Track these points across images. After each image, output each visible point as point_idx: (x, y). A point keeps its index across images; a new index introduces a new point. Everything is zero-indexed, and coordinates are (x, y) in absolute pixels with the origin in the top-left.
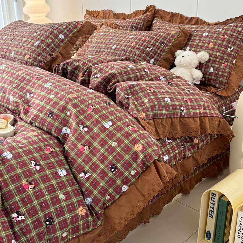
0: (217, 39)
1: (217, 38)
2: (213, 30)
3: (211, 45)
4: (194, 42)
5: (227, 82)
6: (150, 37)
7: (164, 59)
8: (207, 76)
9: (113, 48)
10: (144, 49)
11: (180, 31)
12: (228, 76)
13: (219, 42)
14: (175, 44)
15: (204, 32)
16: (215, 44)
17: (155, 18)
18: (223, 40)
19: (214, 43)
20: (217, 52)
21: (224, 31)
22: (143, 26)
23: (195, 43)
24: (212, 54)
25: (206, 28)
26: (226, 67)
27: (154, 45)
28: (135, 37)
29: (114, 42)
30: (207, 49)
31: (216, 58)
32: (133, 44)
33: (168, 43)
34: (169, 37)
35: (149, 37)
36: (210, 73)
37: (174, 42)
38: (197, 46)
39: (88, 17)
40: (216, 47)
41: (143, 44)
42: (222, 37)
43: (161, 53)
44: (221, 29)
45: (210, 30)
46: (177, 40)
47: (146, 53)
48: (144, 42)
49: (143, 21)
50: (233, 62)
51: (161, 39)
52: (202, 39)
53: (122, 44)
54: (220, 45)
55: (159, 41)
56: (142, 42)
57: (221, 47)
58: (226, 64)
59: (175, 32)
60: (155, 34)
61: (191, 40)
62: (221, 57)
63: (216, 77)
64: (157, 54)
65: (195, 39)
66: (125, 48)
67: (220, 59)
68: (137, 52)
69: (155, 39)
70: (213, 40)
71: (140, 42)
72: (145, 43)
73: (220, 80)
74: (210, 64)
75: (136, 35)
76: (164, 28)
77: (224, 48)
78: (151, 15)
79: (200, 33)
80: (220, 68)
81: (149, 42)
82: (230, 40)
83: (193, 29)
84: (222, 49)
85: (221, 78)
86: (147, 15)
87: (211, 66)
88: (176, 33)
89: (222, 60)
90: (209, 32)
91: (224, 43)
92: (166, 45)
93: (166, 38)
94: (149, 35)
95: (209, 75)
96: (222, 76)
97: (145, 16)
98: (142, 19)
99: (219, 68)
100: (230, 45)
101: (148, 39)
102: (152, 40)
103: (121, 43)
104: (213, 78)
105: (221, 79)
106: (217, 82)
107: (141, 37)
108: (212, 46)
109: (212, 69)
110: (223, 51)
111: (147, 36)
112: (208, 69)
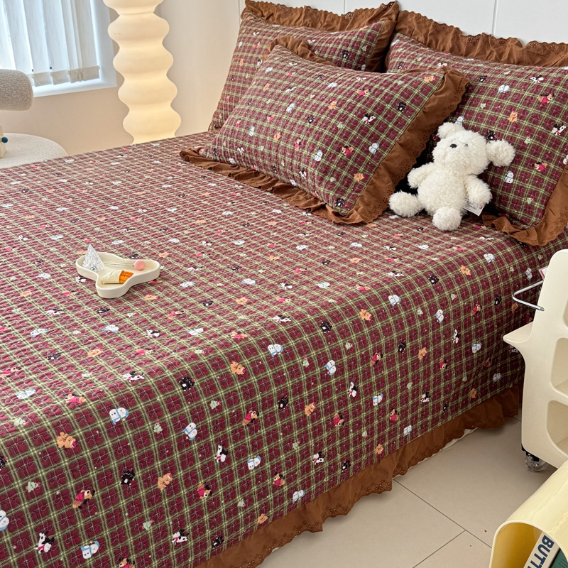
0: (529, 105)
1: (529, 102)
2: (522, 80)
3: (513, 117)
4: (475, 106)
5: (542, 208)
6: (372, 90)
7: (400, 144)
8: (499, 191)
9: (289, 110)
10: (355, 118)
11: (444, 78)
12: (547, 194)
13: (532, 110)
14: (429, 108)
16: (522, 115)
17: (398, 34)
18: (543, 106)
19: (520, 111)
20: (526, 135)
21: (546, 85)
22: (367, 52)
23: (477, 110)
24: (515, 138)
25: (507, 73)
26: (544, 172)
27: (379, 109)
28: (340, 86)
29: (292, 95)
30: (503, 125)
31: (521, 149)
32: (332, 106)
33: (413, 106)
34: (416, 92)
35: (370, 90)
36: (506, 184)
37: (427, 103)
38: (481, 117)
39: (248, 19)
40: (525, 123)
41: (354, 106)
42: (540, 99)
43: (396, 129)
44: (541, 79)
45: (516, 79)
46: (434, 100)
47: (361, 128)
48: (358, 101)
49: (367, 39)
50: (562, 161)
51: (397, 96)
52: (495, 100)
53: (309, 103)
55: (393, 101)
56: (354, 102)
57: (536, 123)
58: (545, 164)
59: (432, 78)
60: (385, 82)
61: (469, 101)
62: (534, 146)
63: (519, 195)
64: (387, 131)
65: (479, 100)
66: (315, 114)
67: (531, 153)
68: (340, 126)
69: (383, 95)
70: (518, 106)
71: (349, 100)
72: (359, 105)
73: (527, 204)
75: (343, 81)
76: (413, 62)
77: (543, 125)
78: (387, 26)
79: (491, 86)
80: (530, 174)
81: (369, 102)
82: (558, 107)
83: (478, 73)
84: (539, 128)
85: (530, 199)
86: (380, 25)
87: (510, 169)
88: (434, 83)
89: (536, 154)
90: (512, 84)
91: (545, 114)
92: (408, 111)
93: (410, 93)
94: (371, 84)
95: (503, 189)
97: (373, 29)
98: (366, 36)
99: (526, 173)
100: (558, 120)
101: (367, 94)
102: (377, 96)
103: (307, 99)
104: (512, 196)
105: (529, 201)
106: (519, 208)
107: (353, 89)
108: (515, 120)
109: (511, 174)
110: (540, 133)
111: (367, 85)
112: (501, 174)
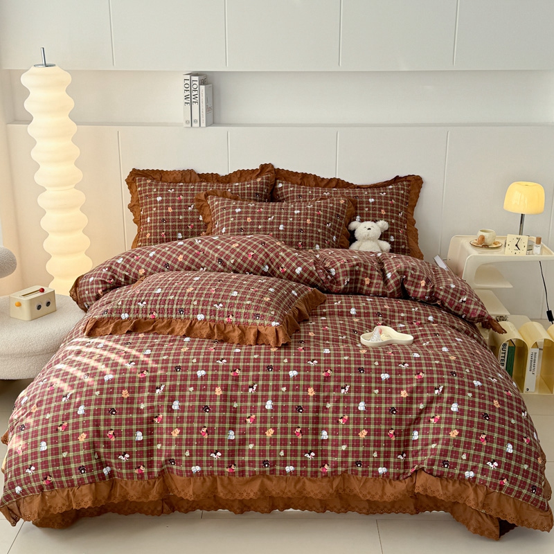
1: (386, 204)
2: (377, 195)
3: (383, 212)
4: (363, 210)
5: (408, 248)
6: (322, 211)
7: (343, 234)
9: (281, 228)
10: (324, 225)
12: (407, 242)
13: (389, 208)
14: (348, 215)
15: (368, 198)
16: (386, 210)
17: (278, 181)
18: (392, 205)
20: (391, 219)
21: (389, 196)
22: (267, 192)
23: (365, 212)
25: (366, 193)
26: (403, 233)
27: (331, 219)
28: (302, 211)
29: (275, 221)
30: (381, 217)
31: (391, 224)
32: (309, 222)
33: (342, 215)
34: (340, 208)
37: (346, 213)
38: (368, 215)
40: (389, 214)
41: (320, 220)
42: (390, 202)
43: (339, 227)
44: (385, 193)
45: (373, 195)
46: (348, 211)
48: (320, 217)
50: (405, 227)
52: (371, 206)
53: (292, 223)
54: (392, 211)
55: (334, 214)
57: (393, 213)
58: (402, 230)
59: (343, 201)
62: (396, 223)
63: (398, 245)
64: (337, 229)
65: (363, 207)
66: (302, 227)
67: (396, 226)
68: (319, 231)
70: (383, 207)
71: (315, 218)
72: (322, 219)
74: (389, 233)
77: (396, 213)
79: (364, 200)
81: (325, 217)
82: (398, 204)
83: (352, 195)
84: (394, 215)
86: (268, 177)
87: (391, 235)
88: (345, 203)
89: (398, 226)
90: (374, 198)
91: (394, 208)
92: (342, 218)
94: (319, 208)
96: (404, 243)
98: (264, 184)
99: (398, 235)
100: (399, 210)
101: (321, 213)
103: (288, 221)
104: (395, 246)
105: (403, 247)
107: (312, 212)
108: (385, 213)
109: (392, 237)
110: (396, 217)
112: (388, 238)
